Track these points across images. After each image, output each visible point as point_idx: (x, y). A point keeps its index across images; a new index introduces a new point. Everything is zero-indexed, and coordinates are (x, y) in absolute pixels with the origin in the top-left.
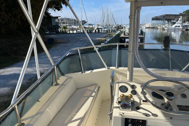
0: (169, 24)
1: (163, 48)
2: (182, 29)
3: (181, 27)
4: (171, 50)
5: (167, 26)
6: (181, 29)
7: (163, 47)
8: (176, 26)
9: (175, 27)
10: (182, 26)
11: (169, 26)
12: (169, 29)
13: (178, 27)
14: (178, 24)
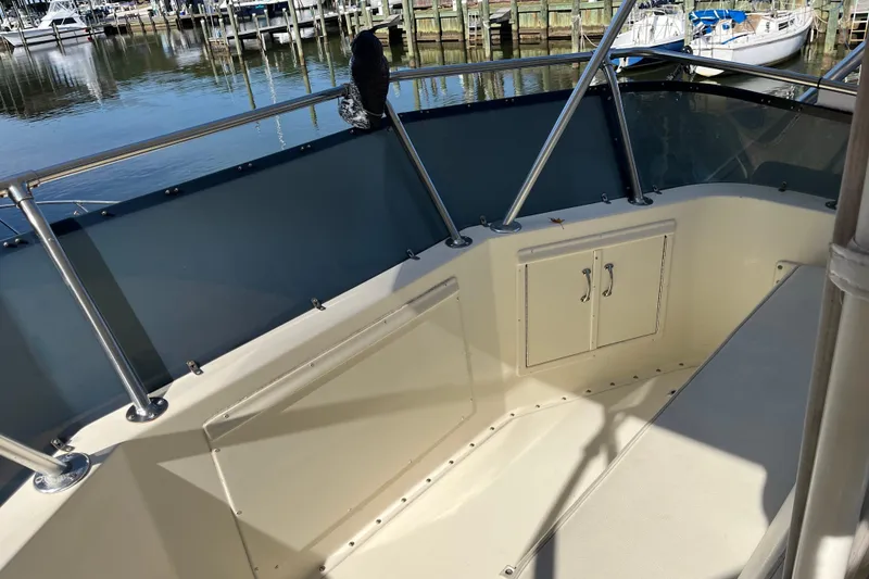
0: (16, 16)
1: (358, 118)
2: (88, 30)
3: (80, 24)
4: (408, 118)
5: (12, 26)
6: (84, 32)
7: (361, 116)
8: (57, 22)
9: (51, 25)
10: (81, 18)
11: (21, 25)
12: (29, 41)
13: (68, 26)
14: (62, 10)
